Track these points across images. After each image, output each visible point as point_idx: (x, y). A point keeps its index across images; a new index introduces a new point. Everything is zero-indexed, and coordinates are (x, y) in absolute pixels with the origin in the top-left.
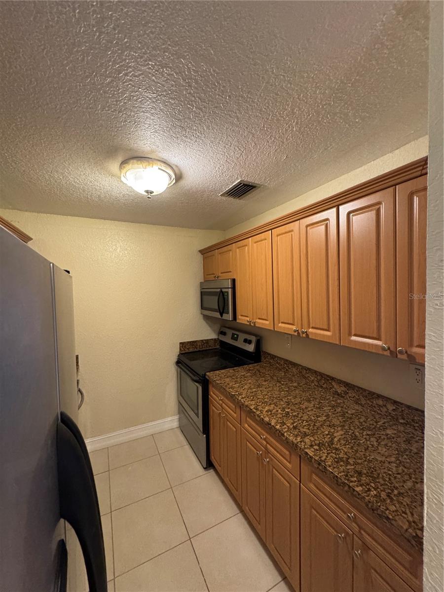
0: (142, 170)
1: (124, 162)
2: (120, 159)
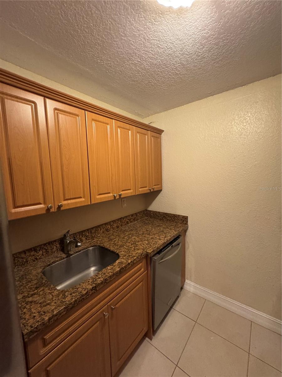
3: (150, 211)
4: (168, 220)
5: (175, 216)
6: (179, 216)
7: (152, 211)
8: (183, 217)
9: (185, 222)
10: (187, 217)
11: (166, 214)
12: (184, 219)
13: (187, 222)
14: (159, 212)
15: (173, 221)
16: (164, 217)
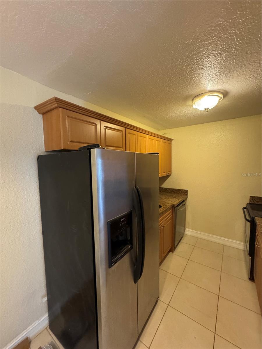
0: (200, 100)
1: (193, 100)
2: (191, 100)
3: (163, 188)
4: (175, 193)
5: (180, 190)
6: (182, 190)
7: (164, 188)
8: (185, 190)
9: (186, 193)
10: (187, 190)
11: (173, 189)
12: (185, 192)
13: (187, 193)
14: (169, 189)
15: (178, 193)
16: (172, 191)
